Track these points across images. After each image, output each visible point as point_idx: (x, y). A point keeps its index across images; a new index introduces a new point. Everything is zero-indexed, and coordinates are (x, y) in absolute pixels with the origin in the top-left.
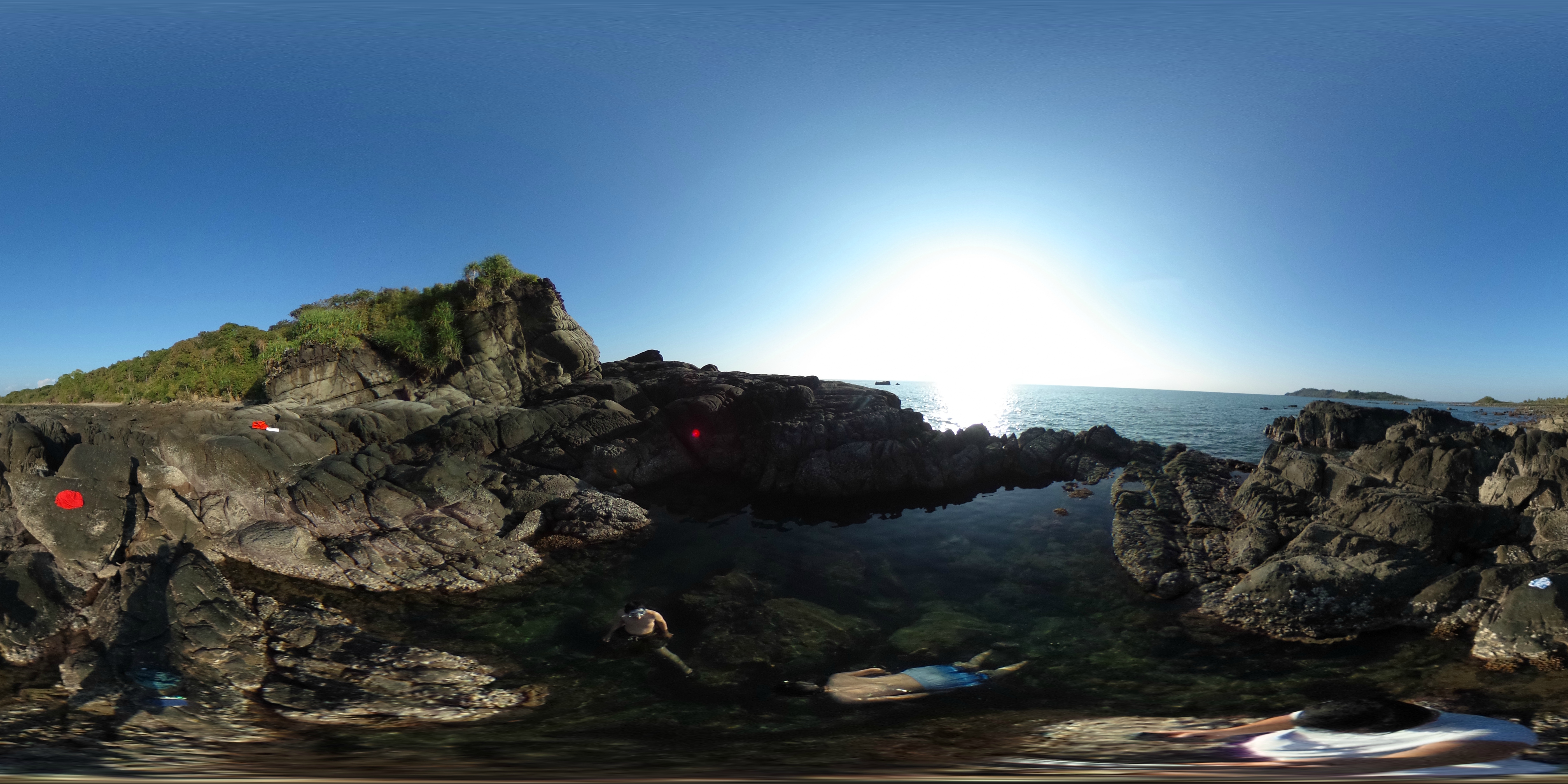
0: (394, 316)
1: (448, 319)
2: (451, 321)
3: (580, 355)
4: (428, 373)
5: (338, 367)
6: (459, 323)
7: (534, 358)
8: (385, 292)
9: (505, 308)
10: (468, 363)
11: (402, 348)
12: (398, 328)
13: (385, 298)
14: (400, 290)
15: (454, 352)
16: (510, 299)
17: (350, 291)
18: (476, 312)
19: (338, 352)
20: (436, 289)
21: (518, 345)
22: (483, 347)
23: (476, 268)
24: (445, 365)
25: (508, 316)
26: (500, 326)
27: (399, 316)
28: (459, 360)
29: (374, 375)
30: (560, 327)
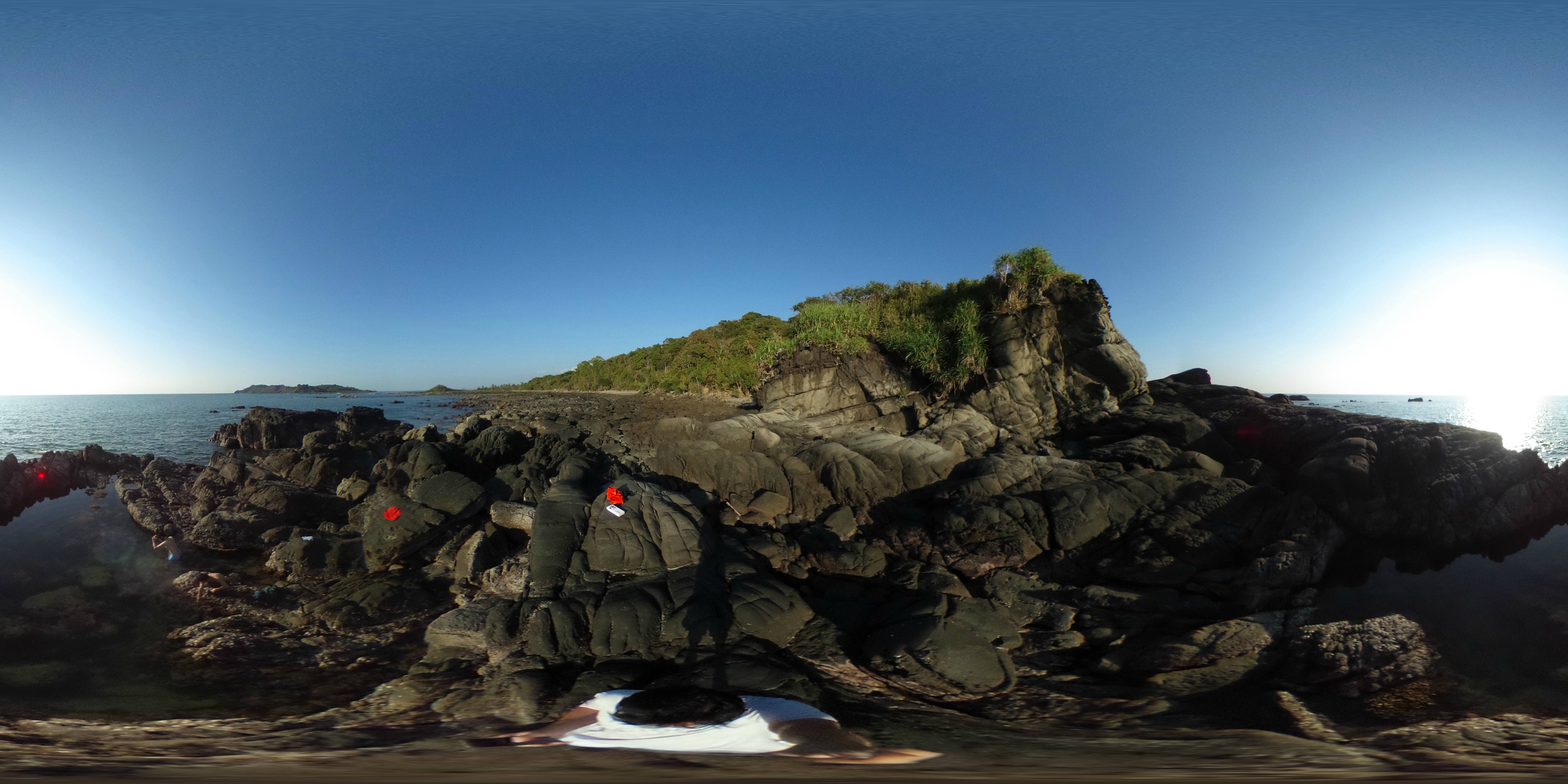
0: (910, 315)
1: (973, 321)
2: (976, 324)
3: (1132, 376)
4: (944, 387)
5: (836, 375)
6: (986, 328)
7: (1074, 377)
8: (902, 286)
9: (1042, 311)
10: (993, 379)
11: (914, 355)
12: (912, 331)
13: (901, 293)
14: (920, 284)
15: (977, 363)
16: (1048, 302)
18: (1007, 315)
19: (839, 356)
20: (962, 284)
21: (1054, 360)
22: (1012, 359)
23: (1010, 261)
24: (966, 380)
25: (1045, 322)
26: (1035, 335)
27: (916, 315)
28: (982, 375)
29: (879, 387)
30: (1107, 340)
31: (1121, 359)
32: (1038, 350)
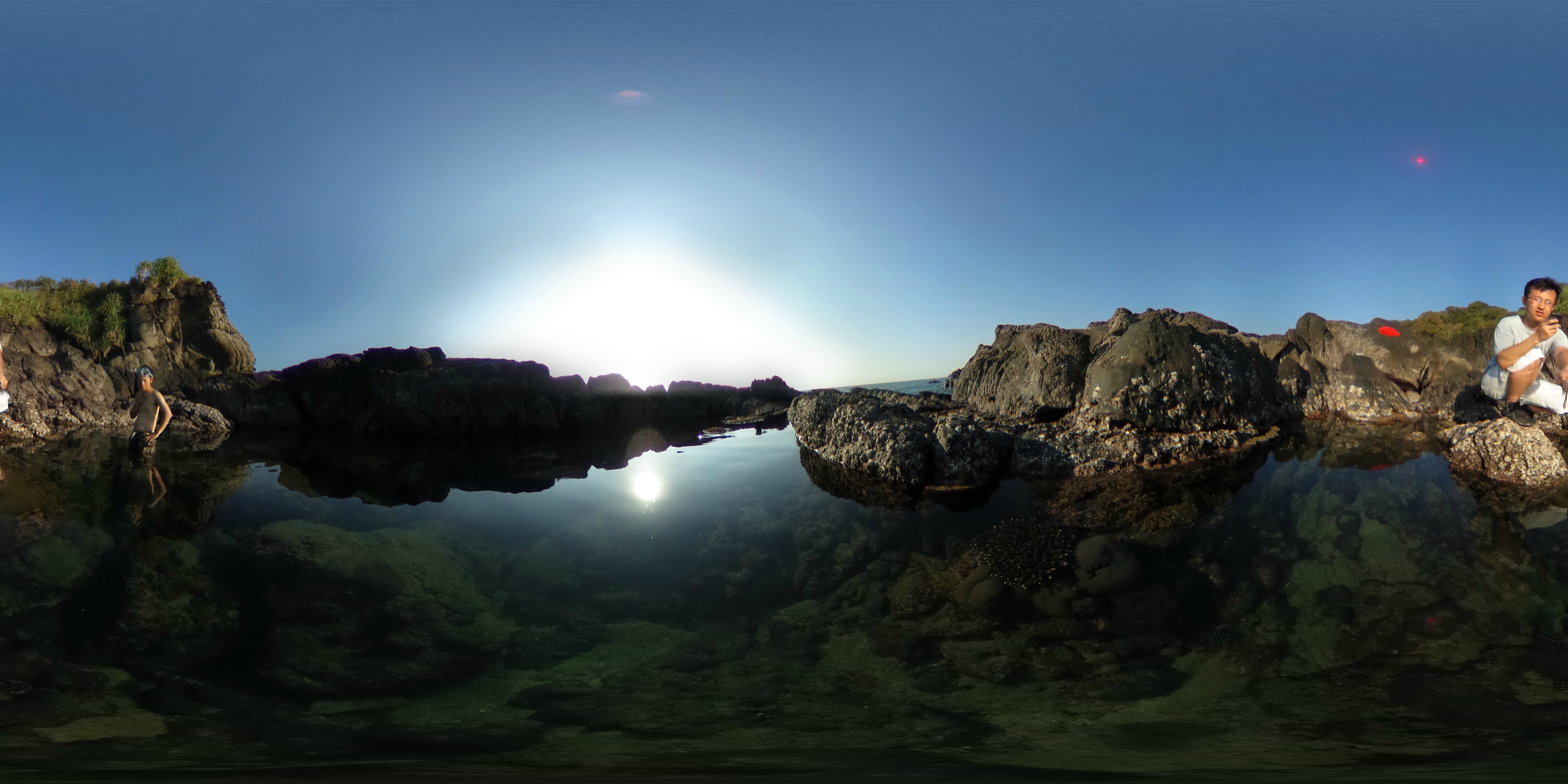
0: (70, 303)
1: (117, 308)
2: (119, 310)
5: (12, 339)
6: (125, 313)
7: (189, 353)
8: (66, 282)
9: (168, 303)
10: (129, 350)
12: (72, 313)
13: (65, 287)
14: (79, 281)
15: (117, 338)
16: (173, 297)
17: (34, 277)
18: (141, 304)
19: (15, 326)
21: (175, 339)
22: (143, 336)
23: (148, 266)
24: (108, 349)
25: (170, 311)
26: (162, 321)
27: (75, 303)
28: (121, 347)
29: (44, 350)
30: (216, 326)
31: (226, 341)
32: (164, 332)
